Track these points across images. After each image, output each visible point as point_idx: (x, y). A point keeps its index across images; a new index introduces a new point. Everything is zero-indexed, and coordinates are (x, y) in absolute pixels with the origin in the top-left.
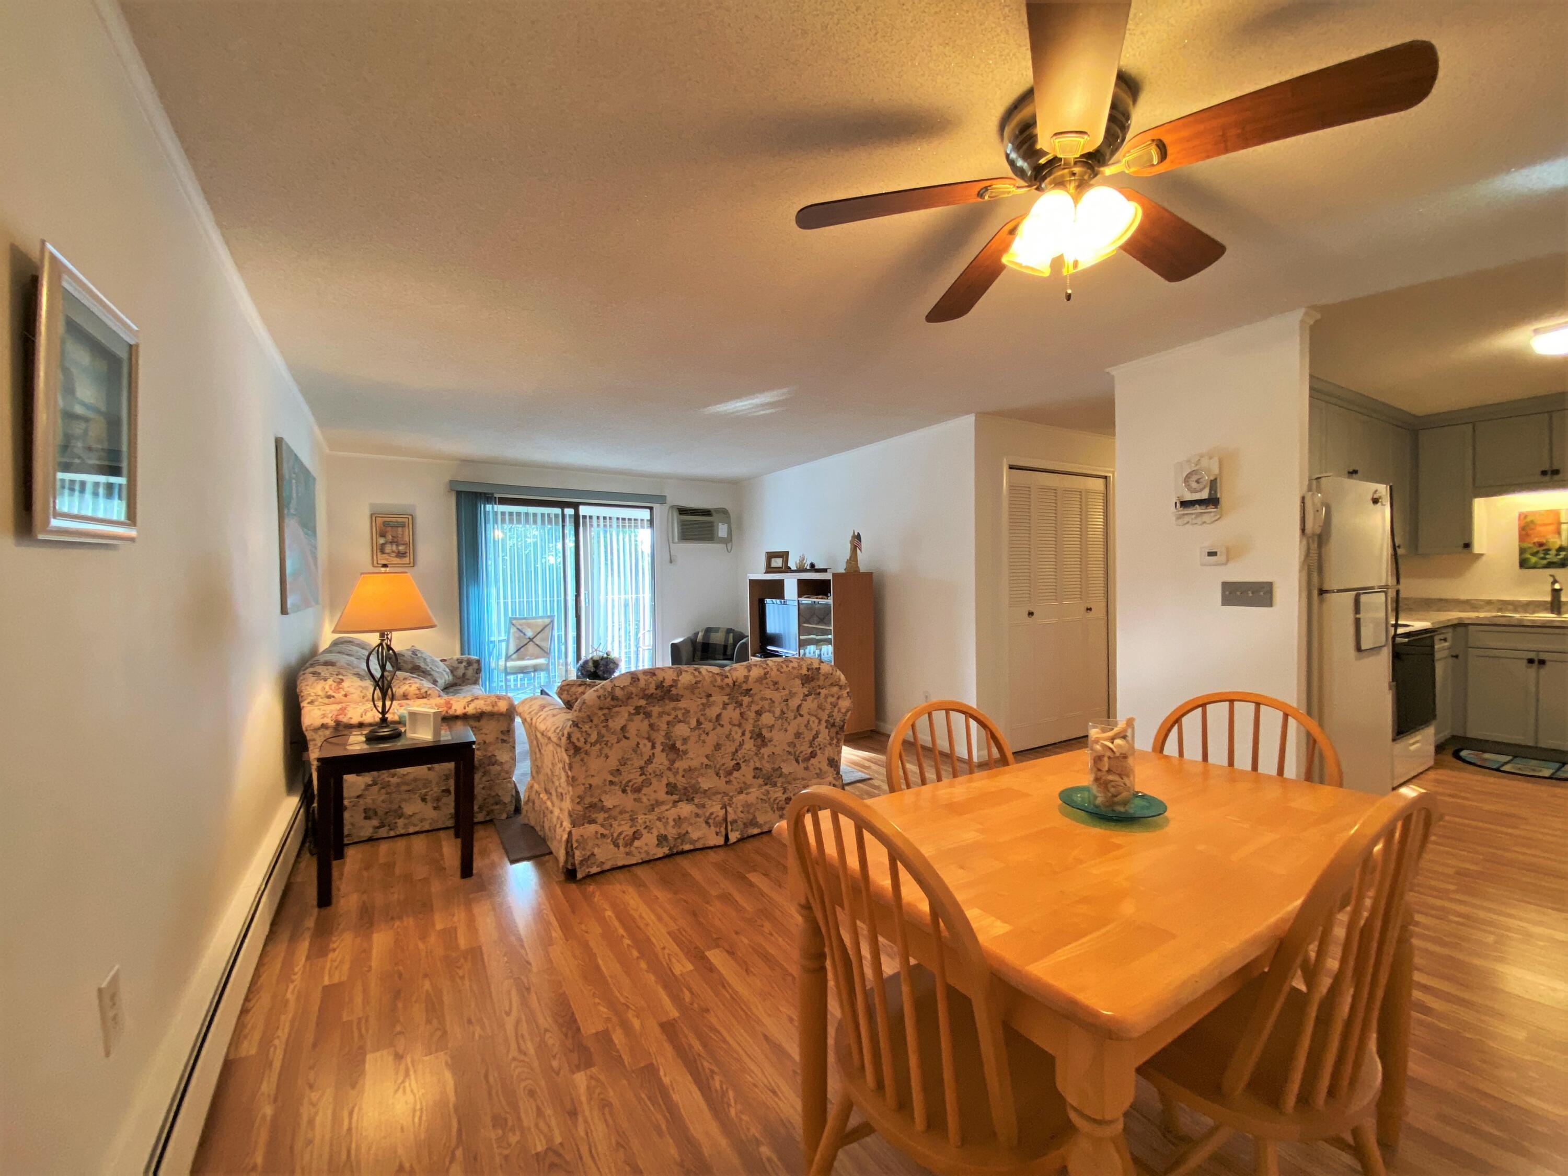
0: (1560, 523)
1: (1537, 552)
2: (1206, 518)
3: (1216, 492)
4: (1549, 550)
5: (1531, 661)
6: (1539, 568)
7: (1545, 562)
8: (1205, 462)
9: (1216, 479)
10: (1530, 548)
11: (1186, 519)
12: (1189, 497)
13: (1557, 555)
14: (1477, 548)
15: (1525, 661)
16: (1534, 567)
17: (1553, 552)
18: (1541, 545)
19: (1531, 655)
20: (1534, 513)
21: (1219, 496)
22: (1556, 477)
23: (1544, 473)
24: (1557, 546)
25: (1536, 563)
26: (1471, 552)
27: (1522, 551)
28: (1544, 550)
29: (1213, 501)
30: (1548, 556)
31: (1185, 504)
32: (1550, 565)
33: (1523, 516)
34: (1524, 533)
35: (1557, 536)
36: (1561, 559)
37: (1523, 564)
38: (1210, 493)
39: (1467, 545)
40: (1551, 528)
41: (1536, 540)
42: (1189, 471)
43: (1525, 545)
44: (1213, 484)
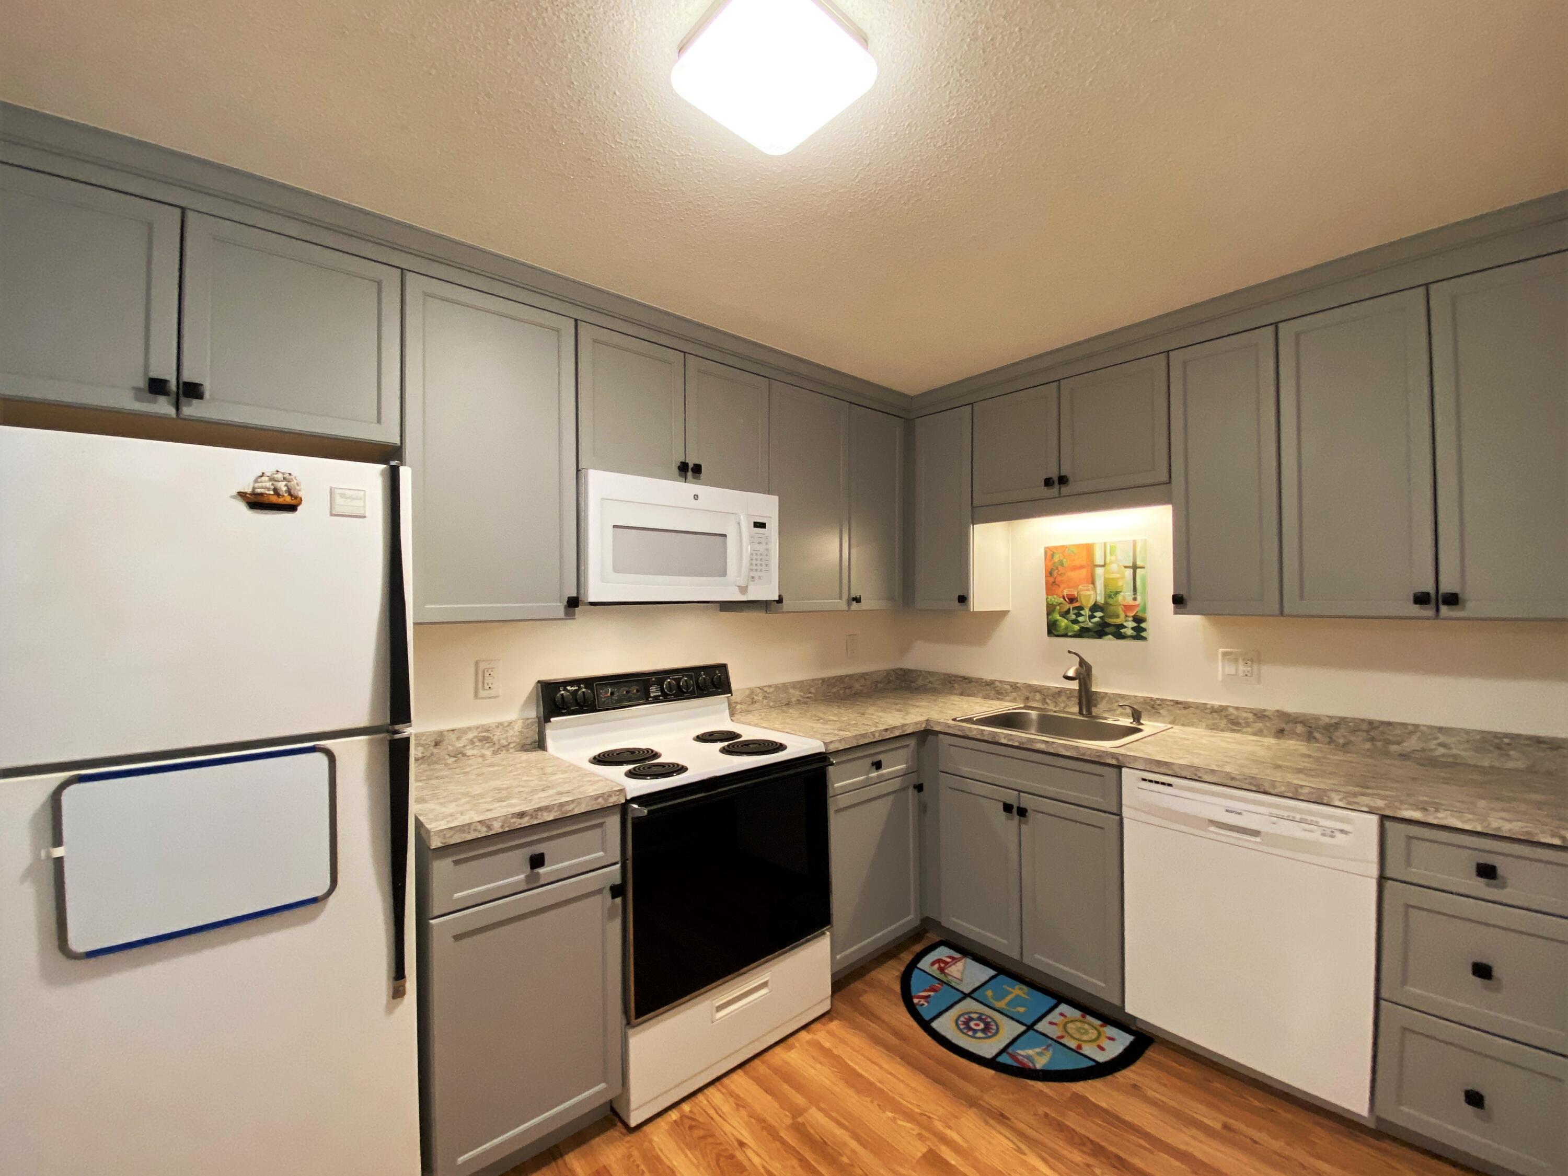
0: (1092, 566)
1: (1068, 612)
4: (1081, 608)
5: (1008, 808)
6: (1071, 636)
7: (1076, 627)
10: (1060, 604)
13: (1092, 617)
14: (979, 602)
15: (1001, 806)
16: (1065, 635)
17: (1086, 612)
18: (1072, 600)
19: (1011, 797)
20: (1063, 548)
22: (1065, 490)
23: (1048, 482)
24: (1092, 603)
25: (1067, 628)
26: (968, 610)
27: (1050, 609)
28: (1074, 608)
30: (1080, 619)
32: (1083, 633)
33: (1050, 553)
34: (1051, 580)
35: (1091, 586)
36: (1096, 624)
37: (1052, 629)
39: (963, 599)
40: (1084, 572)
41: (1065, 592)
43: (1056, 599)
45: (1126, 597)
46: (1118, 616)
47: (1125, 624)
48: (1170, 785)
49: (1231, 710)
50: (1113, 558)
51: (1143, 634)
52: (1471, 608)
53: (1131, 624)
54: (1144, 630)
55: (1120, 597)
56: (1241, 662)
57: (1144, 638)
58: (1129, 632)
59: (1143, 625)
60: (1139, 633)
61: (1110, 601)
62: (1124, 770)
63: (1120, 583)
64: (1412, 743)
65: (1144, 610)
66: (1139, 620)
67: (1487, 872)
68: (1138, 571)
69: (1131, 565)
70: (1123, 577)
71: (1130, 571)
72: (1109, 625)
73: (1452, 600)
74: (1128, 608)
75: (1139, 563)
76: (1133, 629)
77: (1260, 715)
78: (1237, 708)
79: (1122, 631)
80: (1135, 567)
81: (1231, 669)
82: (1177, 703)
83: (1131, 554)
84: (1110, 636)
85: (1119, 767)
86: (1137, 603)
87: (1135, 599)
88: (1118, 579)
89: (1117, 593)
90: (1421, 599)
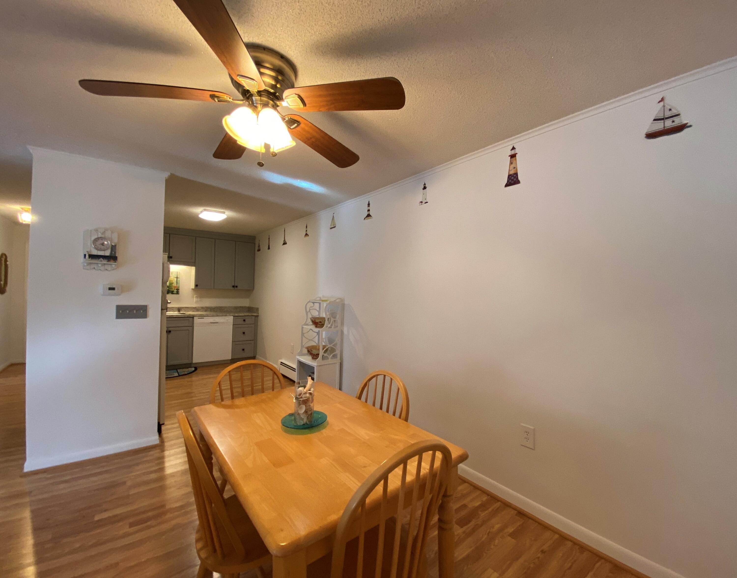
2: (109, 267)
3: (115, 253)
8: (108, 234)
9: (115, 246)
11: (93, 266)
12: (95, 252)
21: (117, 256)
29: (112, 258)
31: (92, 257)
38: (111, 253)
42: (96, 237)
44: (113, 248)
45: (175, 284)
46: (172, 289)
47: (174, 291)
48: (203, 318)
49: (197, 308)
50: (172, 275)
51: (179, 293)
52: (239, 288)
53: (176, 291)
54: (179, 292)
55: (173, 285)
56: (199, 298)
57: (179, 294)
58: (175, 292)
59: (179, 291)
60: (178, 293)
61: (171, 285)
62: (195, 317)
63: (173, 281)
64: (226, 309)
65: (179, 287)
66: (178, 290)
67: (244, 320)
68: (178, 279)
69: (176, 277)
70: (174, 280)
71: (176, 279)
72: (170, 291)
73: (237, 287)
74: (175, 287)
75: (178, 277)
76: (176, 292)
77: (202, 308)
78: (198, 307)
79: (173, 292)
80: (177, 278)
81: (197, 300)
82: (186, 307)
83: (176, 275)
84: (170, 294)
85: (193, 317)
86: (177, 286)
87: (177, 285)
88: (173, 280)
89: (173, 283)
90: (233, 286)
